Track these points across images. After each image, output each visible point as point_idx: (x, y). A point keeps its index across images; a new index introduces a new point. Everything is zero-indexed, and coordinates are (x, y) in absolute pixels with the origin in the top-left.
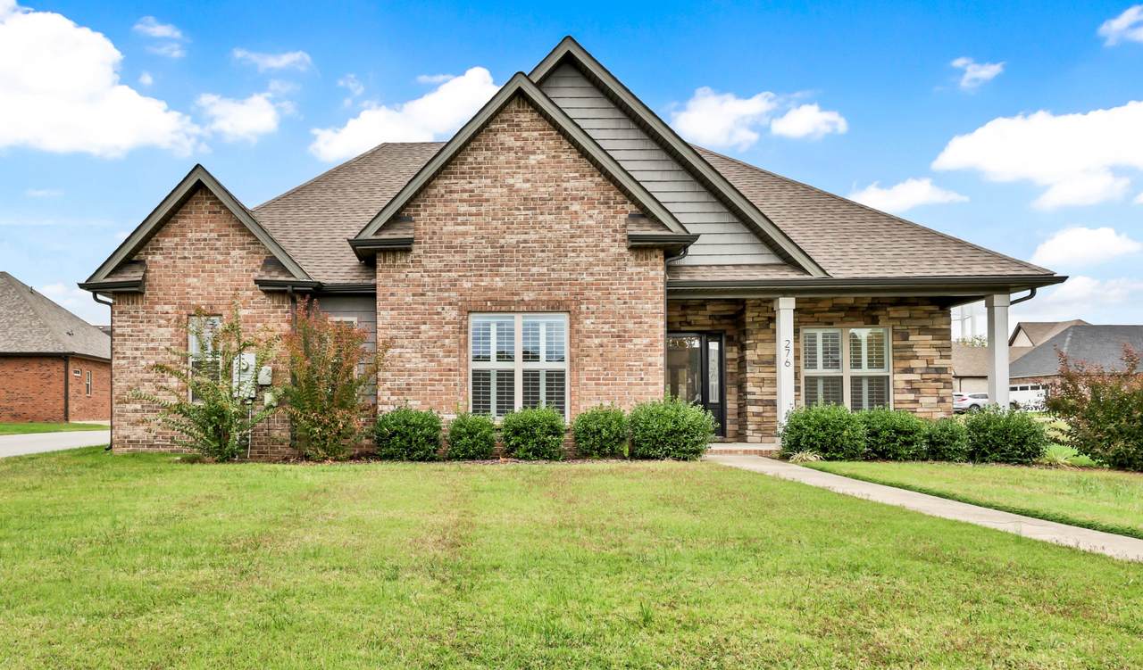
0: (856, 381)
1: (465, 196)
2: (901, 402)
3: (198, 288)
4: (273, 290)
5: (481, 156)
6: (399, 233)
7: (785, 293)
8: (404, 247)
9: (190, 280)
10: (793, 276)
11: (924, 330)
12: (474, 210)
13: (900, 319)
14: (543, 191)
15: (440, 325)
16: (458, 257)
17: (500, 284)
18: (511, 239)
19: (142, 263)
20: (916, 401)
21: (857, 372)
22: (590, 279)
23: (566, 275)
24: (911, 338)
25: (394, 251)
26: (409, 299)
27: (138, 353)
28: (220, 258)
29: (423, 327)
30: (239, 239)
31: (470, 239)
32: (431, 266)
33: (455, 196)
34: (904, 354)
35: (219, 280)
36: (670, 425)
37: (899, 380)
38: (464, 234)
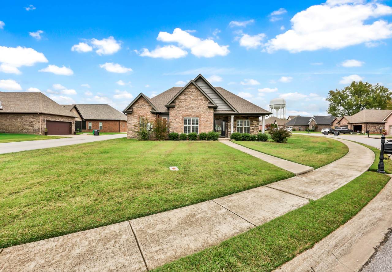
0: (245, 128)
1: (183, 99)
2: (251, 131)
3: (141, 113)
4: (153, 113)
5: (186, 92)
6: (173, 105)
7: (232, 115)
8: (174, 107)
9: (140, 111)
10: (233, 112)
11: (255, 120)
12: (185, 101)
13: (252, 119)
14: (196, 98)
15: (179, 119)
16: (182, 109)
17: (189, 113)
18: (190, 106)
19: (132, 108)
20: (253, 131)
21: (245, 127)
22: (202, 112)
23: (198, 112)
24: (253, 121)
25: (172, 107)
26: (175, 115)
27: (131, 123)
28: (145, 108)
29: (177, 119)
30: (148, 105)
31: (184, 106)
32: (178, 110)
33: (182, 99)
34: (252, 124)
35: (145, 111)
36: (212, 135)
37: (251, 128)
38: (183, 105)
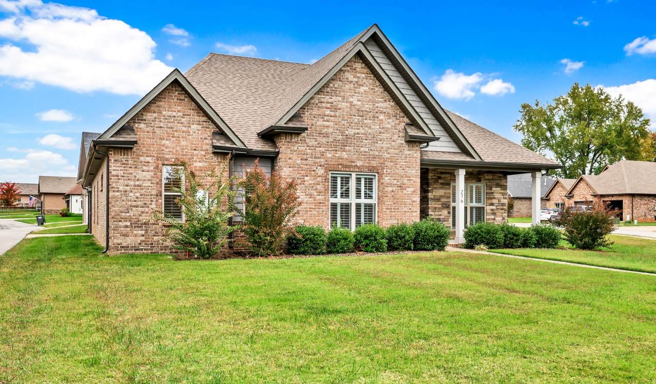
0: (471, 209)
1: (329, 105)
2: (489, 219)
3: (171, 148)
4: (219, 152)
5: (337, 84)
6: (297, 125)
7: (462, 167)
8: (297, 132)
9: (163, 142)
11: (498, 185)
12: (333, 114)
13: (489, 180)
14: (367, 107)
15: (316, 176)
16: (324, 140)
17: (346, 156)
18: (351, 132)
19: (132, 130)
20: (494, 219)
21: (472, 205)
22: (388, 156)
23: (377, 153)
24: (493, 189)
25: (291, 134)
26: (299, 162)
27: (128, 188)
28: (184, 129)
29: (306, 178)
30: (197, 118)
31: (331, 130)
32: (310, 144)
33: (324, 105)
34: (490, 196)
35: (183, 143)
37: (488, 209)
38: (328, 127)
